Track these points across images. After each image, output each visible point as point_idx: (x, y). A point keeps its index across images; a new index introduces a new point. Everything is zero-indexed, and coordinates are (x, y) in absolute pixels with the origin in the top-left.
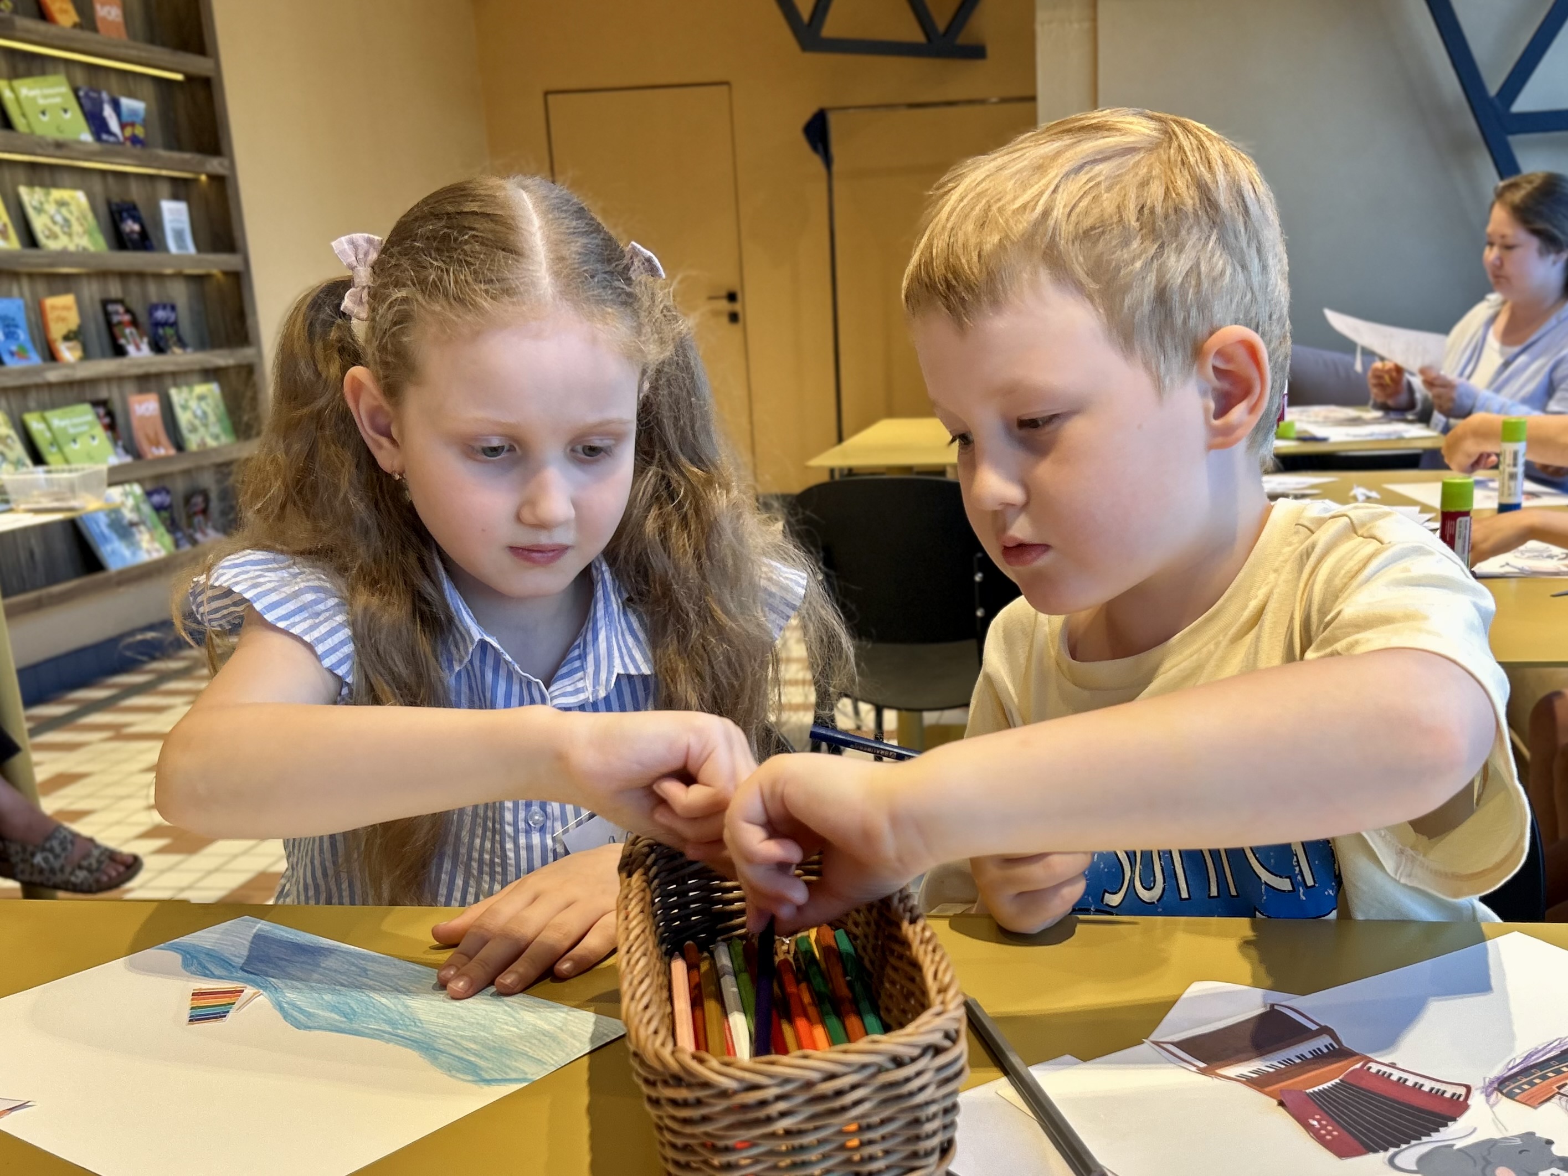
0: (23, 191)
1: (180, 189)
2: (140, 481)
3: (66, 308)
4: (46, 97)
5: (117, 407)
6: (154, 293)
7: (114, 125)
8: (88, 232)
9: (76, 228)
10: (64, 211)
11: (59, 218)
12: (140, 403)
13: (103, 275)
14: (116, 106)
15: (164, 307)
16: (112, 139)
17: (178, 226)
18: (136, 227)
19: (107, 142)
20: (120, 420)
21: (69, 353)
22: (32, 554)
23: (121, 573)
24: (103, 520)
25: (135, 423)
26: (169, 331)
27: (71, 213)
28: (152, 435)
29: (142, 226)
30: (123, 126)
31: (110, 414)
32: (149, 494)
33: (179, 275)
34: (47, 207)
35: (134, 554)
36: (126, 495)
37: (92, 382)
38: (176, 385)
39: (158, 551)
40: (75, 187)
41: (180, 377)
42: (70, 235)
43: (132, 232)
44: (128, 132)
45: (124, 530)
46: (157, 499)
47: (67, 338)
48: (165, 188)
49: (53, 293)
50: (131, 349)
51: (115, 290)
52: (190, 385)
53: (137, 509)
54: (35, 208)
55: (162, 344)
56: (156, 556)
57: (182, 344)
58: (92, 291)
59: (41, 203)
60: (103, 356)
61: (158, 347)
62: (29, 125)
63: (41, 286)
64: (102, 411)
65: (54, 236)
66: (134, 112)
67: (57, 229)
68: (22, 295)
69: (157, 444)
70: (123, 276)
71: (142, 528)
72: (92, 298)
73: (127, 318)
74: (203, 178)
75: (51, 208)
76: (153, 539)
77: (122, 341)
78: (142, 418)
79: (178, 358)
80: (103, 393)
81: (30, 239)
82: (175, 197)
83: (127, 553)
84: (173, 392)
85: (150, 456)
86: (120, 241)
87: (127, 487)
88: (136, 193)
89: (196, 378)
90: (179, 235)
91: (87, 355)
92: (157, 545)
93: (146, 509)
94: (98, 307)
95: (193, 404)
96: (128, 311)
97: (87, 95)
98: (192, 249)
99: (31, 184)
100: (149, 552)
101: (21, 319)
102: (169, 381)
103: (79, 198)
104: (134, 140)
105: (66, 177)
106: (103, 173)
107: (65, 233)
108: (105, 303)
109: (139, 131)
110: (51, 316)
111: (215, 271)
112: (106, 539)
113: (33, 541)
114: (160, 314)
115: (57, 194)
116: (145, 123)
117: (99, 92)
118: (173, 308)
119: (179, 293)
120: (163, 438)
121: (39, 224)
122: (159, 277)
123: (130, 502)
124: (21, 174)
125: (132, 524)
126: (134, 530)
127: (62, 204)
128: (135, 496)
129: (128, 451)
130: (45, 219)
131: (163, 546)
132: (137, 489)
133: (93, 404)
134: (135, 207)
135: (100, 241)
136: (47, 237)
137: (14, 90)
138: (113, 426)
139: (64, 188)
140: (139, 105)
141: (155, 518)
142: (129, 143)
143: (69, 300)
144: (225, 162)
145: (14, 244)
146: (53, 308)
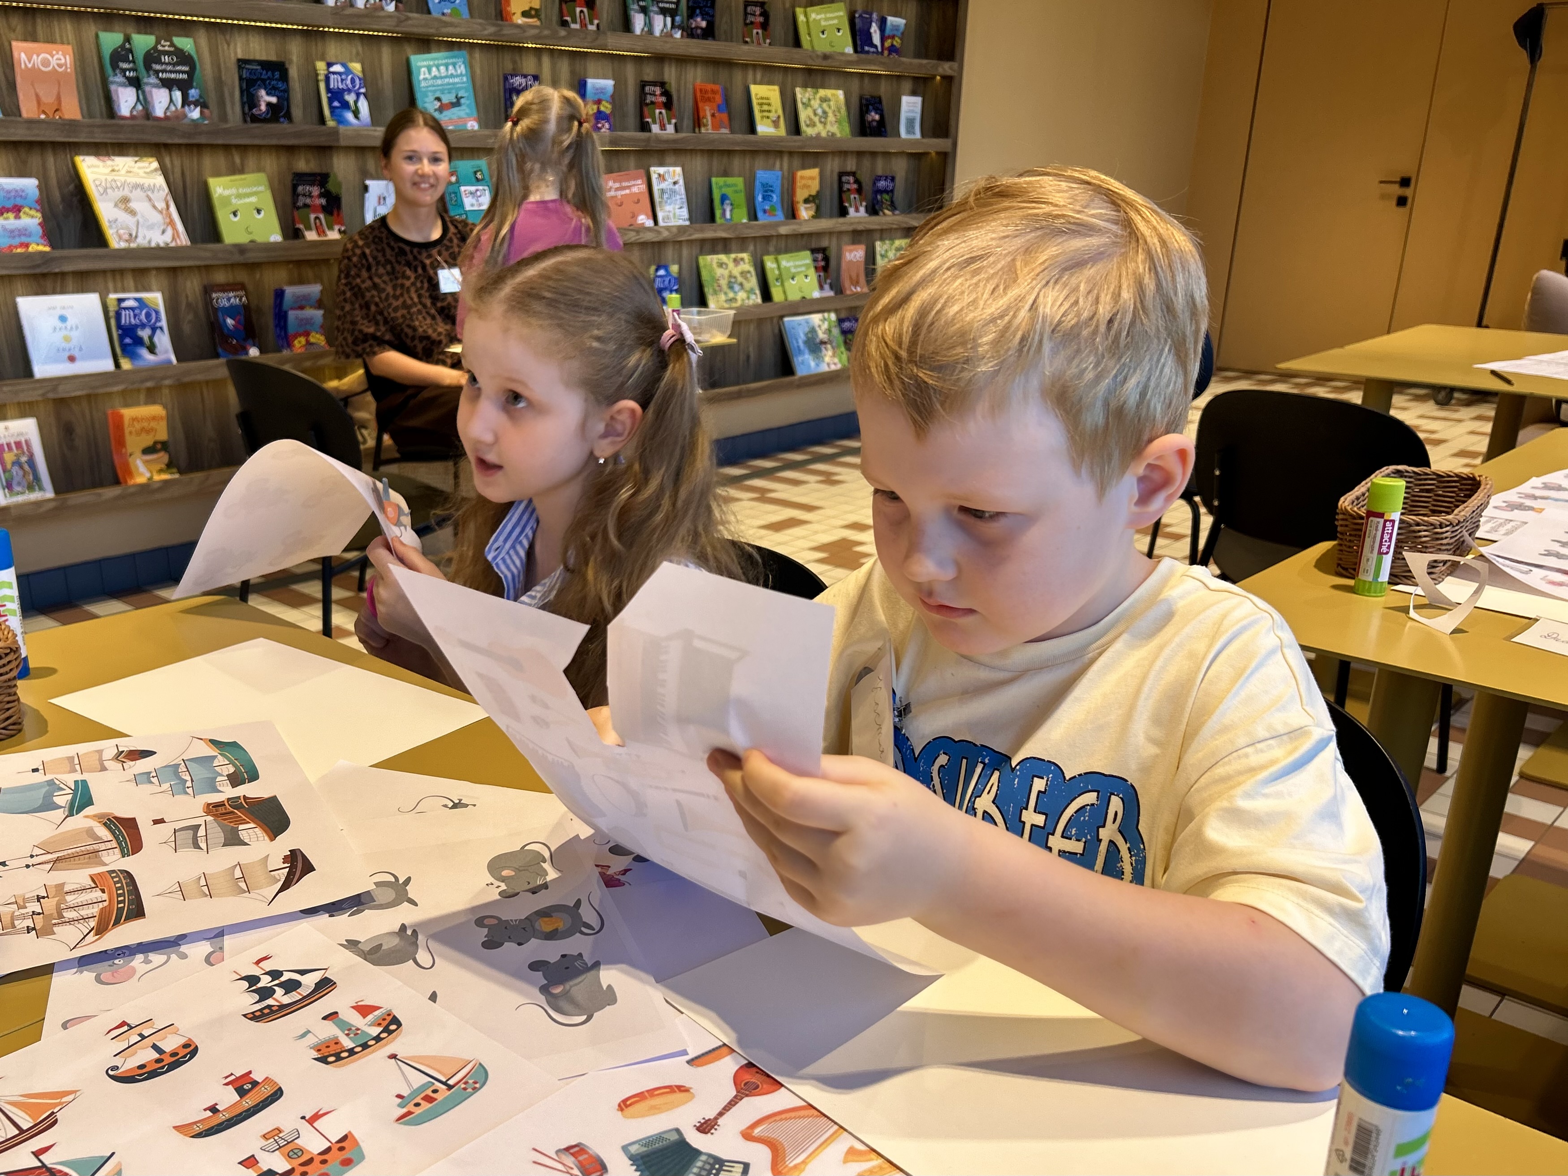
0: (798, 90)
1: (920, 85)
2: (836, 311)
3: (812, 178)
4: (826, 19)
5: (833, 254)
6: (880, 167)
7: (876, 39)
8: (839, 122)
9: (831, 118)
10: (825, 105)
11: (819, 111)
12: (851, 251)
13: (844, 154)
14: (883, 24)
15: (886, 178)
16: (872, 50)
17: (911, 115)
18: (877, 117)
19: (868, 52)
20: (833, 263)
21: (805, 213)
22: (748, 357)
23: (802, 378)
24: (802, 337)
25: (844, 266)
26: (886, 196)
27: (830, 107)
28: (854, 276)
29: (882, 118)
30: (883, 39)
31: (826, 259)
32: (840, 321)
33: (901, 154)
34: (812, 102)
35: (817, 365)
36: (824, 319)
37: (819, 234)
38: (882, 239)
39: (835, 364)
40: (837, 88)
41: (885, 233)
42: (825, 124)
43: (873, 120)
44: (888, 43)
45: (815, 346)
46: (847, 325)
47: (806, 201)
48: (907, 85)
49: (804, 168)
50: (851, 210)
51: (851, 165)
52: (892, 239)
53: (829, 331)
54: (803, 104)
55: (877, 207)
56: (833, 368)
57: (893, 207)
58: (833, 165)
59: (809, 100)
60: (831, 216)
61: (873, 210)
62: (811, 41)
63: (796, 162)
64: (820, 256)
65: (813, 125)
66: (896, 27)
67: (816, 119)
68: (781, 169)
69: (856, 283)
70: (860, 154)
71: (829, 346)
72: (832, 171)
73: (855, 186)
74: (938, 78)
75: (815, 103)
76: (834, 355)
78: (851, 263)
79: (888, 218)
80: (825, 243)
81: (795, 127)
82: (914, 93)
83: (813, 364)
84: (878, 244)
85: (848, 292)
86: (863, 129)
87: (826, 315)
88: (884, 90)
89: (899, 234)
90: (910, 122)
91: (818, 215)
92: (836, 360)
93: (836, 332)
94: (836, 177)
95: (891, 254)
96: (857, 181)
97: (860, 16)
98: (918, 133)
99: (805, 86)
100: (828, 364)
101: (777, 188)
102: (878, 235)
103: (840, 94)
104: (892, 49)
105: (833, 80)
106: (862, 75)
107: (821, 122)
108: (841, 175)
109: (897, 42)
110: (799, 183)
111: (932, 152)
112: (800, 352)
113: (751, 349)
114: (882, 184)
115: (822, 92)
116: (903, 36)
117: (871, 14)
118: (893, 179)
119: (900, 168)
120: (863, 277)
121: (804, 115)
122: (887, 154)
123: (825, 326)
124: (800, 78)
125: (823, 343)
126: (823, 347)
127: (824, 100)
128: (829, 320)
129: (831, 288)
130: (809, 112)
131: (840, 361)
132: (833, 316)
133: (814, 251)
134: (880, 102)
135: (847, 129)
136: (808, 126)
137: (806, 15)
138: (825, 269)
139: (829, 88)
140: (900, 22)
141: (841, 339)
142: (886, 53)
143: (815, 172)
144: (955, 65)
145: (781, 131)
146: (804, 178)
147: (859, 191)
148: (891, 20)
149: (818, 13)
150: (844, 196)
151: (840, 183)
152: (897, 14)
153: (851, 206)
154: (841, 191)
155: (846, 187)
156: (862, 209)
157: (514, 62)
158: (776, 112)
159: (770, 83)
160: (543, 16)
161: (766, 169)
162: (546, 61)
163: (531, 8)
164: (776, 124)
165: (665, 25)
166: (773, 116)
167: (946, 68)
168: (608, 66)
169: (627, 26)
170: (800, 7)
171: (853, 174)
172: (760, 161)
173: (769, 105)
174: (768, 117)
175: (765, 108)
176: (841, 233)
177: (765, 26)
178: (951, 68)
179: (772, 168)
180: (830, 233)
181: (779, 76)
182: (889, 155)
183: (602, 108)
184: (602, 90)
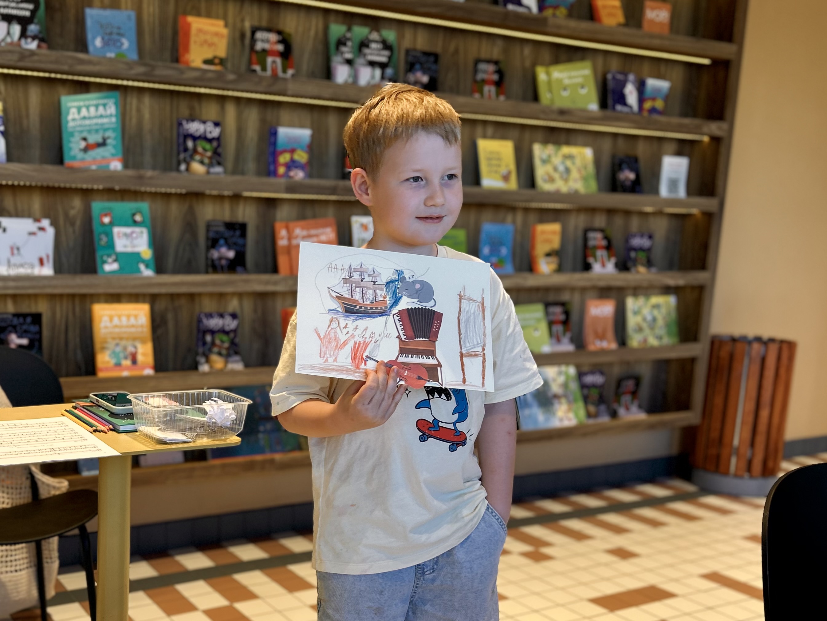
0: (536, 147)
1: (685, 148)
2: (576, 365)
3: (550, 234)
4: (570, 77)
5: (575, 309)
6: (635, 225)
7: (632, 99)
8: (585, 179)
9: (575, 174)
10: (569, 163)
11: (561, 168)
12: (596, 306)
13: (592, 210)
14: (641, 87)
15: (641, 236)
16: (627, 109)
17: (674, 176)
18: (632, 176)
19: (621, 111)
20: (575, 317)
21: (545, 266)
23: (527, 432)
25: (588, 321)
26: (641, 255)
27: (574, 164)
28: (600, 331)
29: (638, 176)
30: (641, 100)
31: (565, 314)
32: (580, 375)
33: (659, 213)
34: (553, 159)
35: (548, 420)
36: (560, 373)
37: (558, 289)
38: (635, 296)
39: (570, 420)
40: (585, 145)
41: (639, 290)
42: (566, 180)
43: (627, 179)
44: (648, 105)
45: (547, 401)
46: (588, 379)
47: (547, 255)
48: (672, 147)
49: (542, 222)
51: (600, 221)
52: (648, 297)
53: (565, 385)
54: (542, 160)
55: (629, 264)
56: (567, 423)
57: (649, 264)
58: (579, 222)
59: (549, 156)
60: (573, 270)
61: (624, 266)
62: (552, 98)
63: (532, 217)
64: (558, 310)
65: (551, 180)
66: (657, 90)
67: (556, 176)
68: (514, 222)
69: (602, 337)
70: (610, 212)
71: (563, 400)
72: (575, 228)
74: (706, 139)
75: (557, 160)
76: (569, 410)
77: (591, 260)
78: (596, 318)
79: (642, 275)
80: (563, 298)
81: (530, 182)
82: (679, 153)
83: (543, 419)
84: (630, 300)
85: (592, 347)
86: (614, 186)
87: (563, 368)
88: (642, 151)
89: (656, 292)
90: (673, 184)
92: (571, 416)
93: (574, 386)
94: (580, 234)
95: (646, 311)
96: (606, 237)
97: (613, 77)
98: (682, 193)
99: (545, 142)
100: (561, 421)
101: (507, 242)
102: (629, 292)
103: (588, 152)
104: (652, 111)
105: (579, 138)
106: (614, 134)
107: (561, 177)
108: (586, 231)
109: (659, 104)
110: (538, 237)
111: (697, 211)
112: (527, 405)
114: (636, 242)
115: (566, 150)
116: (667, 98)
117: (626, 74)
118: (650, 237)
119: (661, 228)
120: (610, 333)
121: (541, 171)
122: (643, 213)
123: (562, 379)
124: (540, 135)
125: (556, 396)
126: (556, 401)
127: (569, 157)
128: (567, 374)
129: (571, 343)
130: (549, 168)
131: (577, 416)
132: (572, 371)
133: (547, 305)
134: (636, 160)
135: (593, 185)
136: (545, 181)
137: (548, 74)
138: (566, 323)
139: (575, 144)
140: (664, 85)
141: (578, 394)
142: (645, 114)
143: (555, 227)
144: (724, 125)
145: (513, 185)
146: (543, 232)
147: (609, 247)
148: (652, 83)
149: (561, 71)
152: (659, 76)
155: (591, 243)
157: (192, 109)
158: (507, 166)
159: (503, 138)
160: (229, 65)
161: (494, 221)
162: (231, 109)
163: (215, 57)
164: (506, 178)
165: (373, 77)
166: (503, 170)
167: (715, 128)
168: (306, 116)
169: (328, 75)
170: (543, 64)
171: (602, 230)
172: (487, 215)
173: (499, 159)
174: (496, 172)
175: (494, 162)
176: (583, 290)
177: (499, 84)
178: (720, 128)
179: (503, 221)
180: (573, 289)
181: (516, 133)
182: (646, 214)
183: (296, 157)
184: (297, 140)
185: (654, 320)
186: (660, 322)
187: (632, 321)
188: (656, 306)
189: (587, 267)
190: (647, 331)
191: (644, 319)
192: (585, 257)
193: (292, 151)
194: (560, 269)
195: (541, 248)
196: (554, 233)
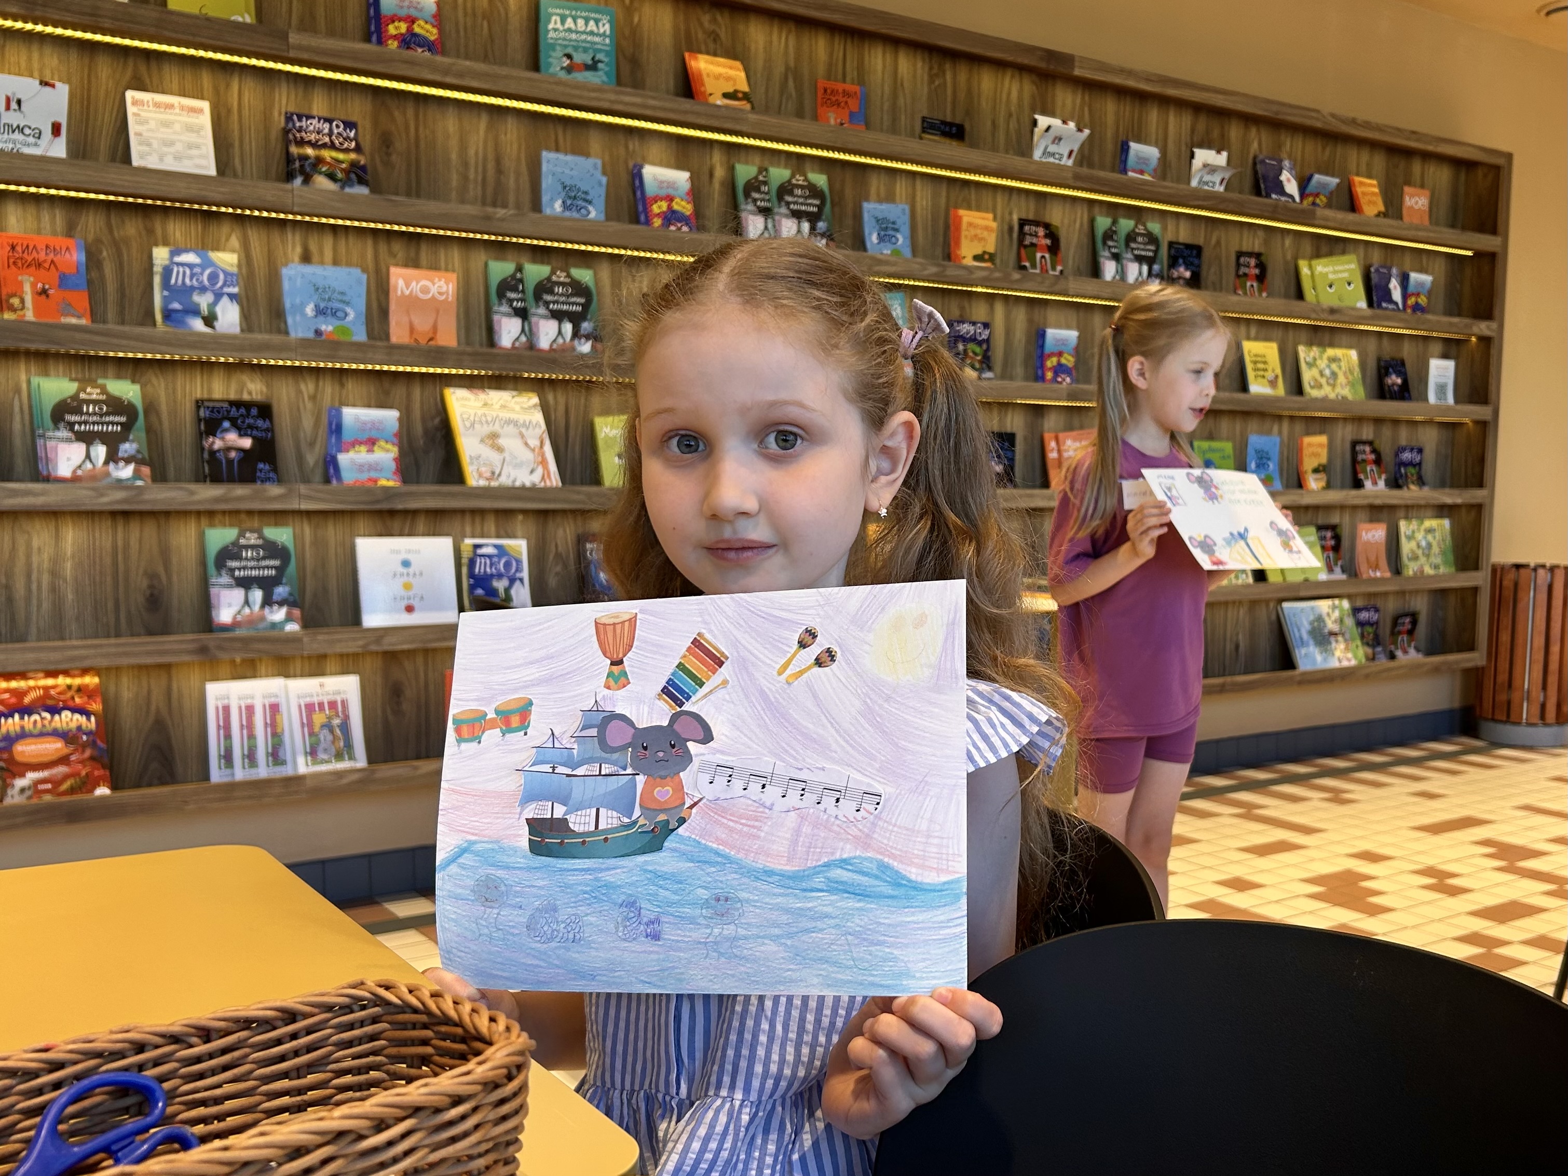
0: (1301, 349)
1: (1451, 348)
2: (1350, 597)
3: (1318, 446)
4: (1335, 272)
5: (1345, 533)
6: (1404, 437)
7: (1397, 295)
8: (1351, 384)
9: (1341, 379)
10: (1334, 366)
11: (1327, 372)
12: (1367, 531)
13: (1359, 420)
14: (1404, 280)
15: (1412, 450)
16: (1391, 306)
17: (1442, 380)
18: (1399, 381)
19: (1386, 309)
20: (1345, 543)
21: (1315, 483)
22: (1237, 647)
23: (1305, 674)
24: (1305, 626)
25: (1359, 548)
26: (1411, 470)
27: (1340, 368)
28: (1373, 559)
29: (1405, 382)
30: (1405, 296)
31: (1337, 538)
32: (1355, 611)
33: (1429, 422)
34: (1319, 362)
35: (1325, 660)
36: (1334, 607)
37: (1328, 508)
38: (1407, 518)
39: (1349, 660)
40: (1350, 347)
41: (1412, 510)
42: (1333, 386)
43: (1394, 384)
44: (1411, 301)
45: (1322, 638)
46: (1364, 615)
47: (1316, 470)
48: (1437, 348)
49: (1308, 433)
50: (1368, 484)
51: (1367, 433)
52: (1421, 519)
53: (1341, 621)
54: (1307, 363)
55: (1400, 482)
56: (1345, 664)
57: (1421, 481)
58: (1346, 433)
59: (1315, 359)
60: (1343, 487)
61: (1395, 483)
62: (1317, 296)
63: (1299, 427)
64: (1329, 534)
65: (1320, 386)
66: (1421, 284)
67: (1323, 381)
68: (1280, 433)
69: (1376, 567)
70: (1378, 421)
71: (1340, 638)
72: (1343, 440)
74: (1474, 339)
75: (1322, 364)
76: (1347, 649)
77: (1362, 476)
78: (1368, 543)
79: (1412, 493)
80: (1335, 519)
81: (1297, 387)
82: (1445, 356)
83: (1319, 658)
84: (1403, 525)
85: (1365, 576)
86: (1382, 392)
87: (1337, 602)
88: (1407, 352)
89: (1429, 512)
90: (1441, 389)
92: (1350, 655)
93: (1350, 622)
94: (1348, 446)
95: (1420, 536)
96: (1374, 451)
97: (1377, 270)
98: (1451, 400)
99: (1310, 344)
100: (1340, 660)
101: (1275, 453)
102: (1402, 513)
103: (1353, 354)
104: (1417, 308)
105: (1345, 338)
106: (1380, 334)
107: (1328, 383)
108: (1354, 444)
109: (1423, 300)
110: (1305, 451)
111: (1466, 420)
112: (1303, 643)
113: (1240, 637)
114: (1406, 456)
115: (1331, 352)
116: (1430, 294)
117: (1390, 269)
118: (1420, 451)
119: (1430, 439)
120: (1383, 562)
121: (1308, 376)
122: (1413, 423)
123: (1336, 614)
124: (1304, 335)
125: (1332, 634)
126: (1332, 639)
127: (1333, 360)
128: (1341, 610)
129: (1343, 571)
130: (1315, 372)
131: (1355, 657)
132: (1346, 604)
133: (1320, 528)
134: (1403, 363)
135: (1361, 392)
136: (1312, 387)
137: (1310, 267)
138: (1336, 548)
139: (1340, 346)
140: (1427, 279)
141: (1356, 631)
142: (1409, 311)
143: (1323, 439)
144: (1494, 325)
145: (1281, 391)
146: (1310, 445)
147: (1378, 462)
148: (1414, 276)
149: (1325, 266)
150: (1359, 468)
151: (1354, 453)
152: (1421, 270)
153: (1367, 478)
154: (1354, 461)
155: (1360, 457)
156: (1381, 484)
157: (962, 309)
158: (1273, 370)
159: (1267, 339)
160: (998, 261)
161: (1261, 433)
162: (999, 309)
163: (985, 252)
164: (1273, 383)
165: (1140, 273)
166: (1270, 375)
167: (1484, 328)
168: (1072, 315)
169: (1096, 272)
170: (1304, 258)
171: (1370, 443)
172: (1253, 424)
173: (1265, 363)
174: (1263, 377)
175: (1260, 366)
176: (1355, 508)
177: (1261, 278)
178: (1488, 328)
179: (1269, 433)
180: (1342, 507)
181: (1279, 333)
182: (1415, 423)
183: (1063, 361)
184: (1064, 342)
185: (1429, 545)
186: (1435, 549)
187: (1407, 547)
188: (1430, 531)
189: (1358, 484)
190: (1423, 560)
191: (1419, 546)
192: (1355, 473)
193: (1060, 354)
194: (1328, 486)
195: (1309, 464)
196: (1320, 445)
